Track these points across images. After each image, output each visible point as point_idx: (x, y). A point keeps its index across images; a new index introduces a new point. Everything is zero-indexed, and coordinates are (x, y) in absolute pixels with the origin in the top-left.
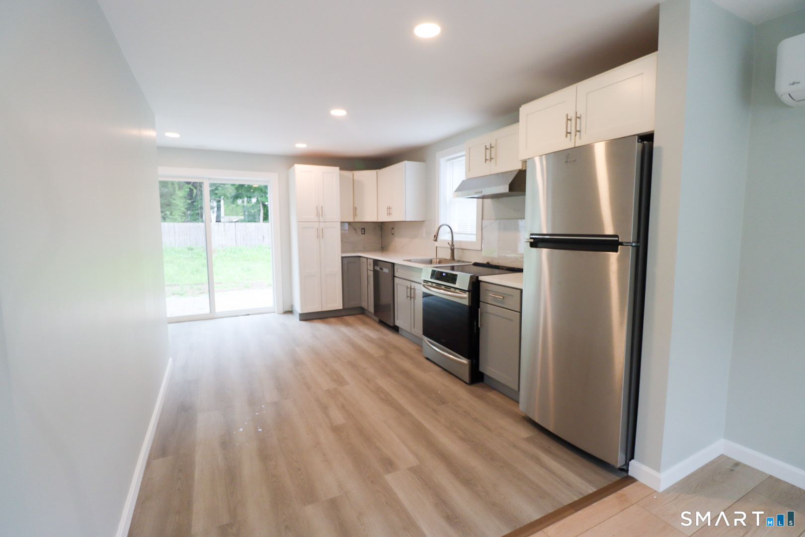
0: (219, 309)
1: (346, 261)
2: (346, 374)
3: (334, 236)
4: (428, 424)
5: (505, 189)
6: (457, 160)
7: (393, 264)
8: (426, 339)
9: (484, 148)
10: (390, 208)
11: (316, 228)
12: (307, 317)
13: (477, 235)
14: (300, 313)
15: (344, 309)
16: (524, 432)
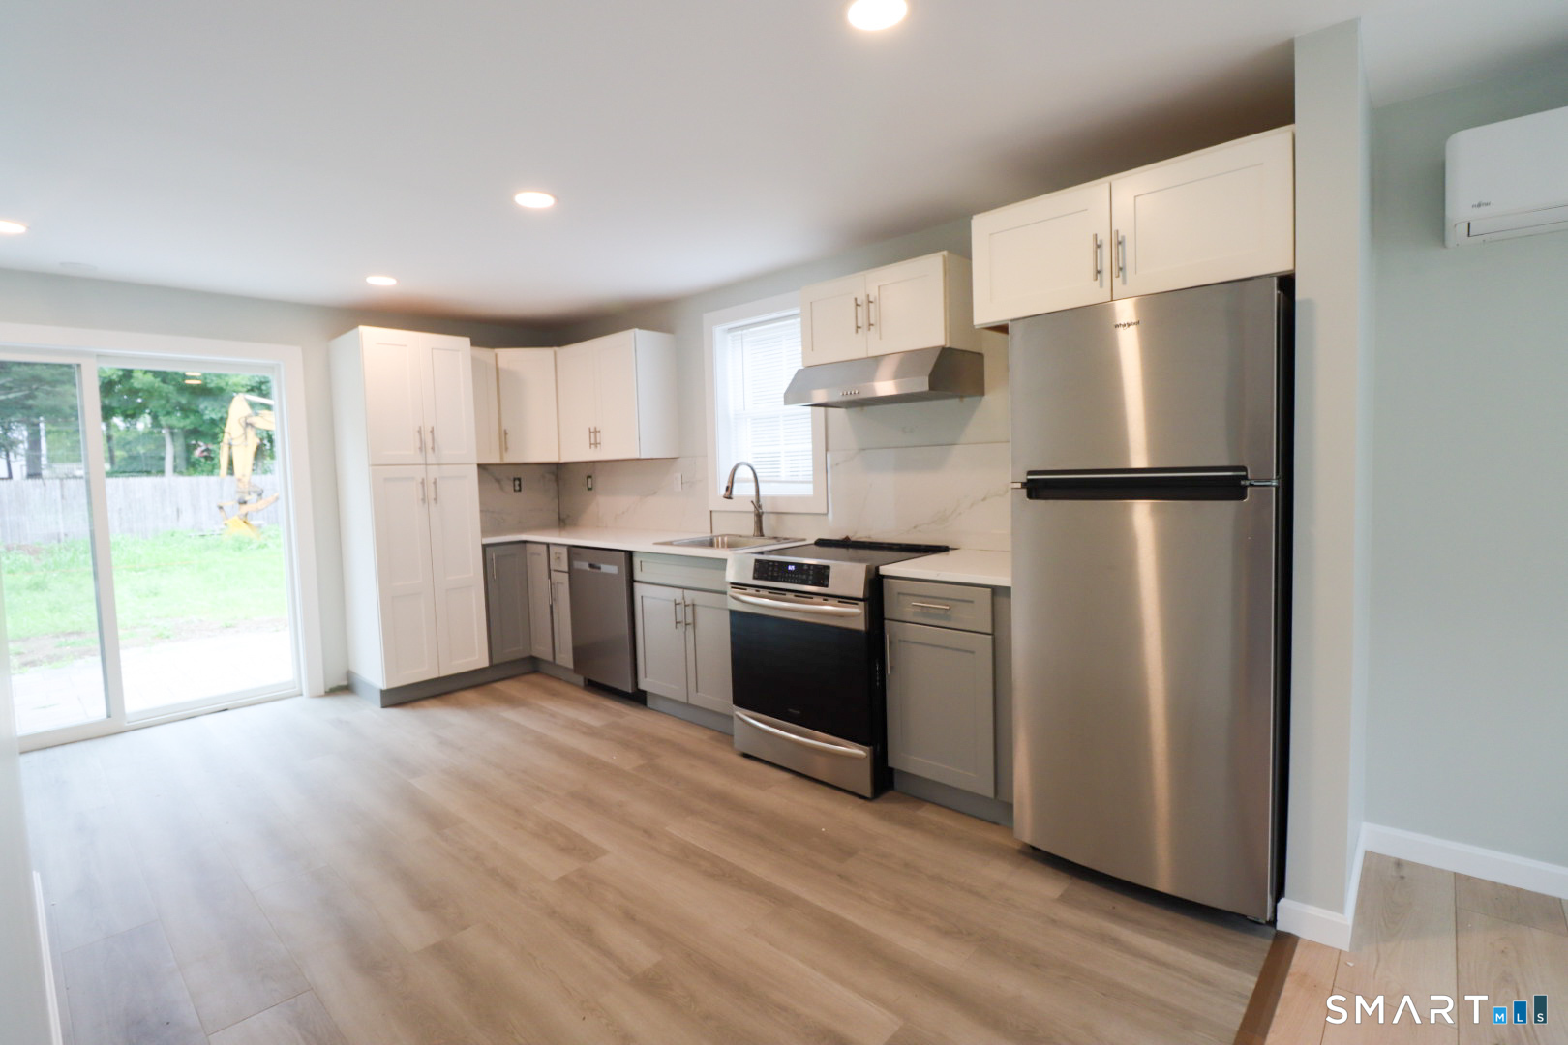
0: (135, 702)
1: (492, 554)
2: (583, 825)
3: (465, 495)
4: (853, 915)
5: (922, 384)
6: (751, 330)
7: (630, 554)
8: (741, 713)
9: (854, 304)
10: (596, 431)
11: (420, 480)
12: (399, 698)
13: (815, 482)
14: (385, 687)
15: (492, 666)
16: (1045, 887)
